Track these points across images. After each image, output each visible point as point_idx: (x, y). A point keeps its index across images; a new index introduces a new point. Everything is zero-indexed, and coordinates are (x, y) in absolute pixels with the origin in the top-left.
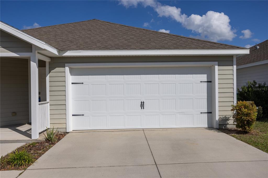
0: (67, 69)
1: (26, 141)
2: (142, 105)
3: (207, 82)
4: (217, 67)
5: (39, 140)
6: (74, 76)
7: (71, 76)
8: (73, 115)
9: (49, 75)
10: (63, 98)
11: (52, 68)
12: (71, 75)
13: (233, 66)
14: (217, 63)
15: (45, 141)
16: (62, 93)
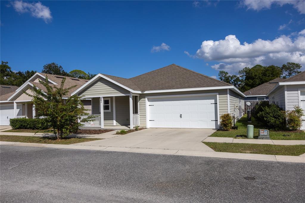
0: (146, 99)
2: (181, 116)
3: (215, 104)
4: (218, 96)
6: (150, 102)
8: (150, 120)
10: (144, 112)
11: (140, 99)
12: (148, 102)
13: (227, 94)
14: (218, 93)
16: (144, 110)
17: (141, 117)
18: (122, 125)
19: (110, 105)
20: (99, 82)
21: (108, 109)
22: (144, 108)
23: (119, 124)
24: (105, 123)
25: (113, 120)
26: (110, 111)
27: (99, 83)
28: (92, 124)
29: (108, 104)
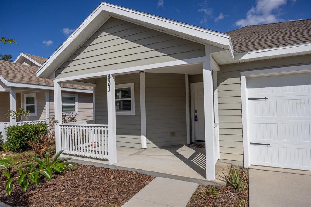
0: (243, 79)
1: (199, 180)
5: (217, 183)
6: (252, 88)
7: (247, 89)
8: (251, 144)
9: (218, 89)
11: (221, 79)
12: (247, 87)
15: (226, 185)
17: (224, 132)
18: (162, 147)
19: (132, 99)
20: (104, 33)
21: (129, 109)
22: (237, 106)
23: (153, 145)
24: (120, 140)
25: (140, 135)
26: (134, 115)
27: (105, 37)
28: (95, 140)
29: (129, 97)
